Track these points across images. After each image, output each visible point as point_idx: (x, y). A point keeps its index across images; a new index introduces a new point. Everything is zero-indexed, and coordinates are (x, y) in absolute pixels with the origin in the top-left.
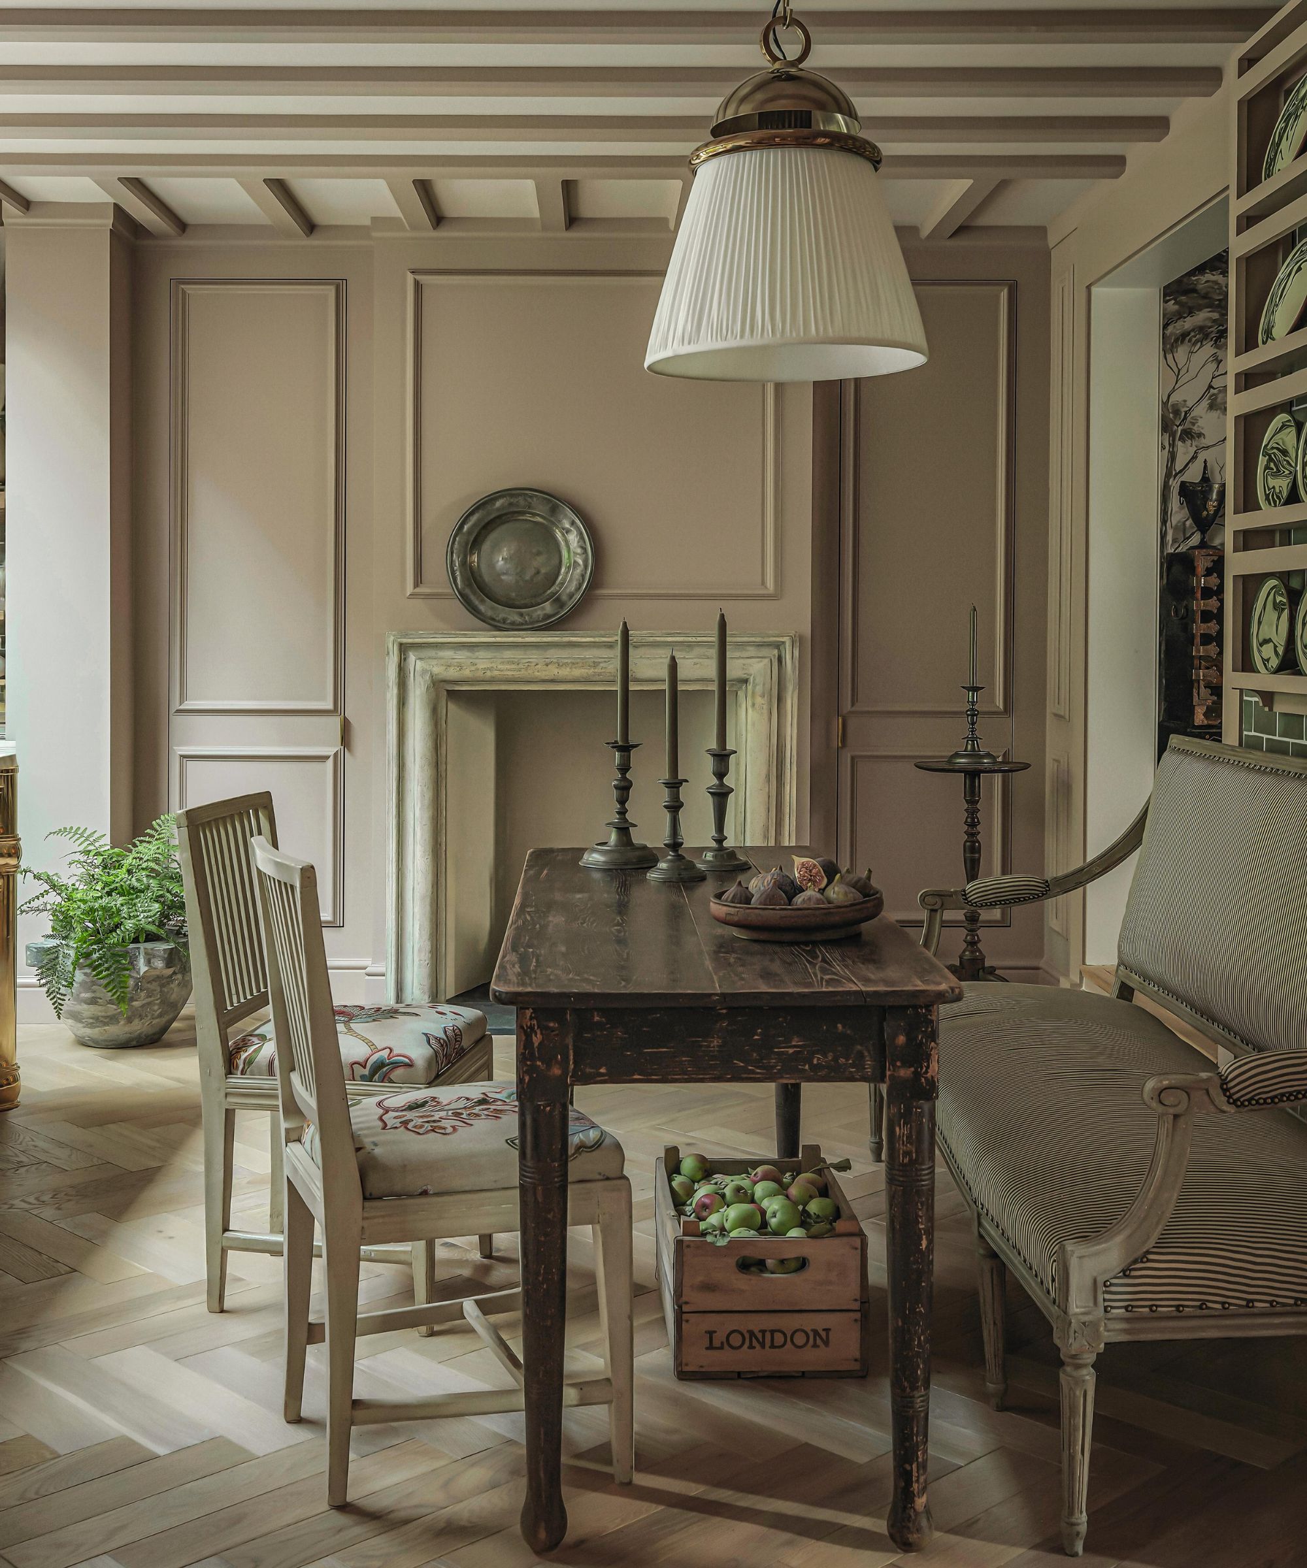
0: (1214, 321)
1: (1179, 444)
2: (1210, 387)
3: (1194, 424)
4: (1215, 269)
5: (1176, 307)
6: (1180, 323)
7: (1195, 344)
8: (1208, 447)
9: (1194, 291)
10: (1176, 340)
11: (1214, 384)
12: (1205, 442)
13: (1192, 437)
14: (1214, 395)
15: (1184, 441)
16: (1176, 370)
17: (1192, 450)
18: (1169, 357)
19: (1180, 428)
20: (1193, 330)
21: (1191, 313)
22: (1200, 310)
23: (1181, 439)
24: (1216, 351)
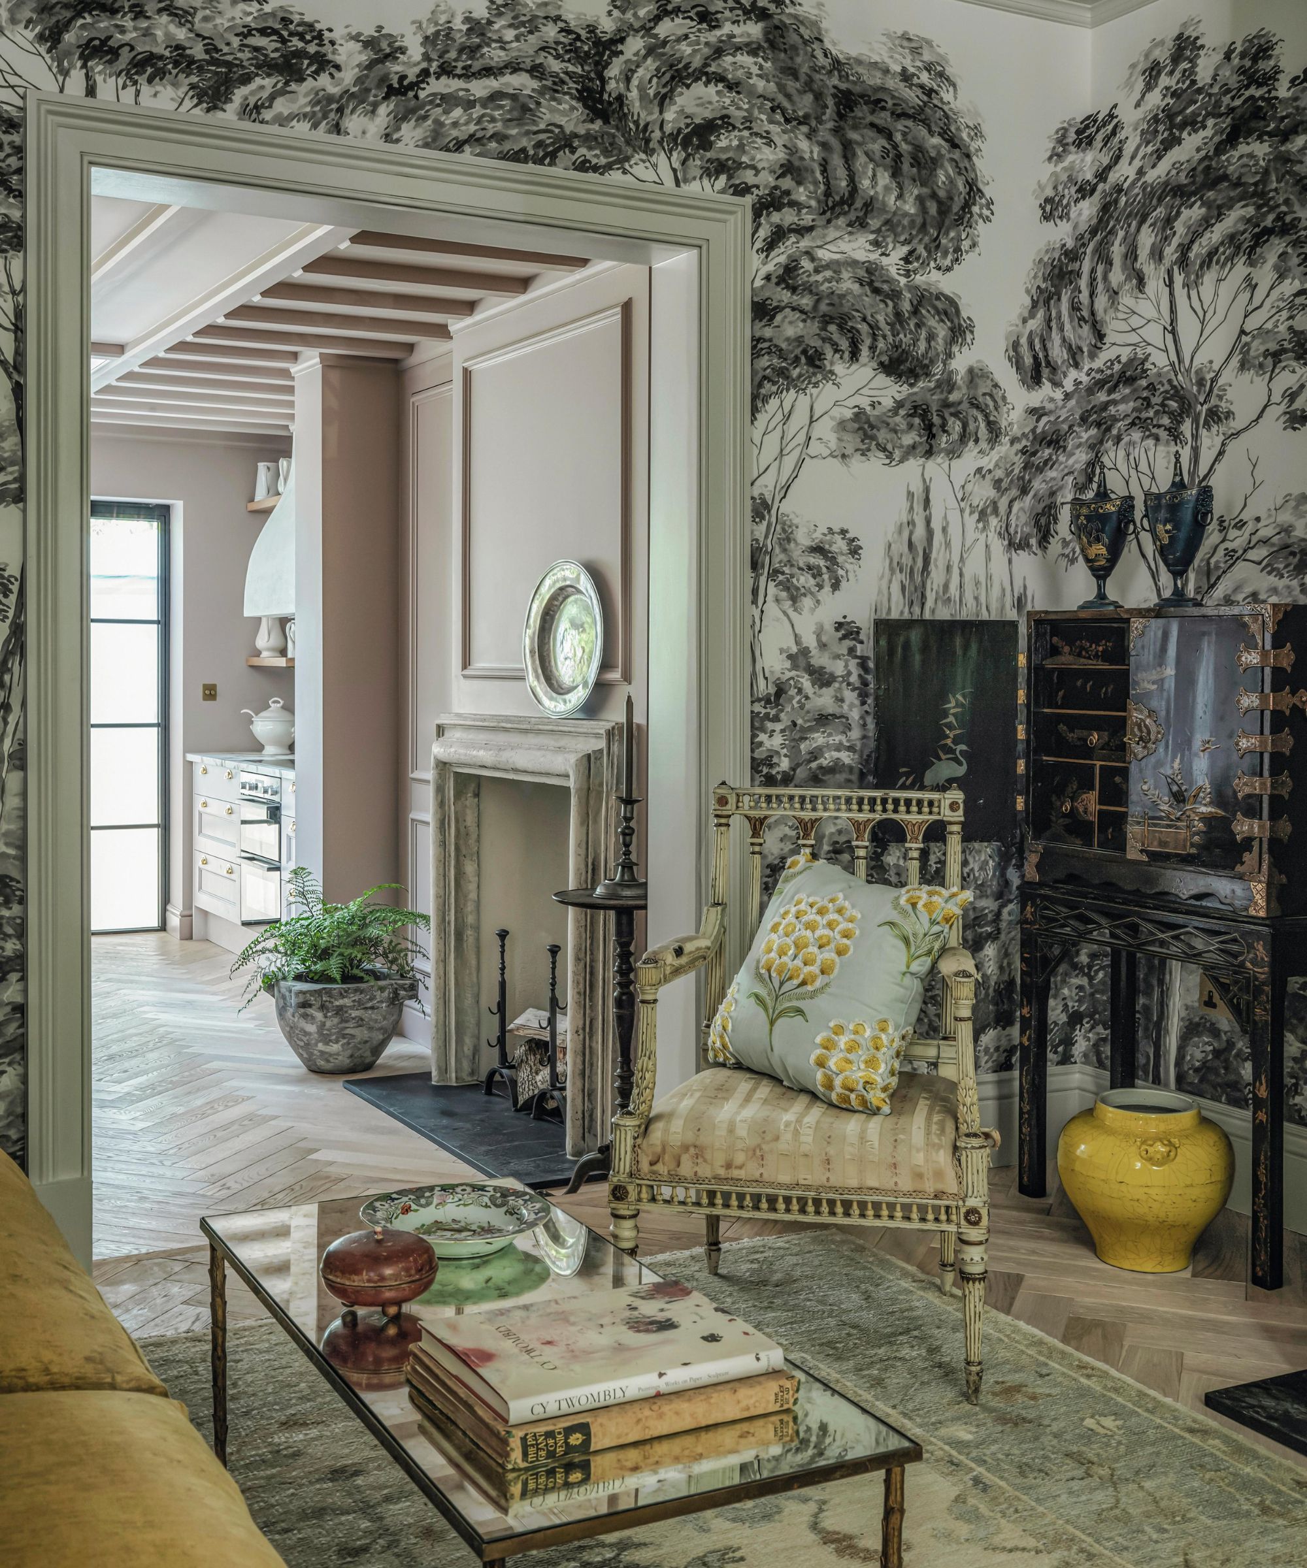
0: (1249, 221)
1: (1204, 432)
2: (1243, 332)
3: (1220, 398)
4: (1249, 133)
5: (1203, 210)
6: (1207, 235)
7: (1224, 264)
8: (1238, 433)
9: (1225, 177)
10: (1201, 267)
11: (1247, 329)
12: (1236, 424)
13: (1220, 419)
14: (1246, 344)
15: (1209, 430)
16: (1201, 314)
17: (1218, 440)
18: (1194, 293)
19: (1205, 407)
20: (1222, 243)
21: (1219, 217)
22: (1230, 208)
23: (1207, 425)
24: (1249, 270)
